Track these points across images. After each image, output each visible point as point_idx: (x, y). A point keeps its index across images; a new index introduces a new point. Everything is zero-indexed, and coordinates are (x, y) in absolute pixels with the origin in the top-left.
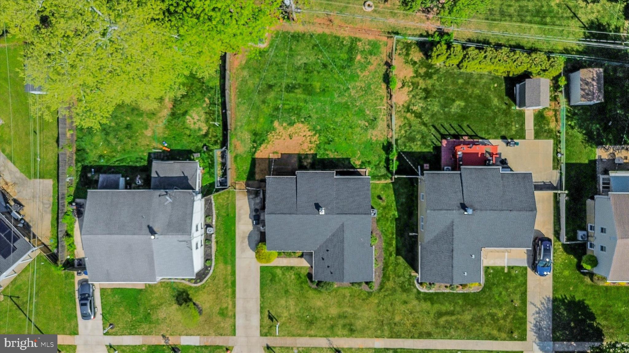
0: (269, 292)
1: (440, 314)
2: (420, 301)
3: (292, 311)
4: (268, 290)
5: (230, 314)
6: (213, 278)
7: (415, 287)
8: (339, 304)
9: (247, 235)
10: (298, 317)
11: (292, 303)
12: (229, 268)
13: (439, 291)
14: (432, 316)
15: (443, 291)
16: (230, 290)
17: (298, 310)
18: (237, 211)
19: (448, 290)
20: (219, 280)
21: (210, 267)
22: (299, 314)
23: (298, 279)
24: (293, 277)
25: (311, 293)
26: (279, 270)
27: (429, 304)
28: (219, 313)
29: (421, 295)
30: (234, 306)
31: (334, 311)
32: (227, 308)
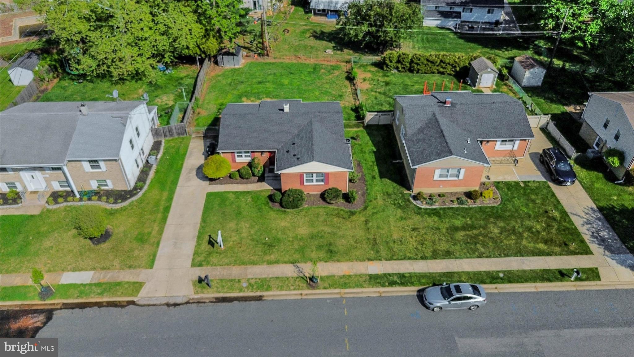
0: (214, 215)
1: (455, 229)
2: (422, 216)
3: (244, 235)
4: (213, 214)
5: (153, 240)
6: (140, 201)
7: (411, 203)
8: (312, 224)
9: (197, 167)
10: (253, 240)
11: (244, 226)
12: (165, 194)
13: (444, 207)
14: (444, 231)
15: (451, 206)
16: (160, 215)
17: (252, 232)
18: (189, 150)
19: (455, 205)
20: (148, 204)
21: (141, 189)
22: (254, 237)
23: (256, 202)
24: (249, 200)
25: (273, 214)
26: (231, 194)
27: (436, 219)
28: (136, 239)
29: (423, 210)
30: (161, 232)
31: (304, 231)
32: (150, 233)
